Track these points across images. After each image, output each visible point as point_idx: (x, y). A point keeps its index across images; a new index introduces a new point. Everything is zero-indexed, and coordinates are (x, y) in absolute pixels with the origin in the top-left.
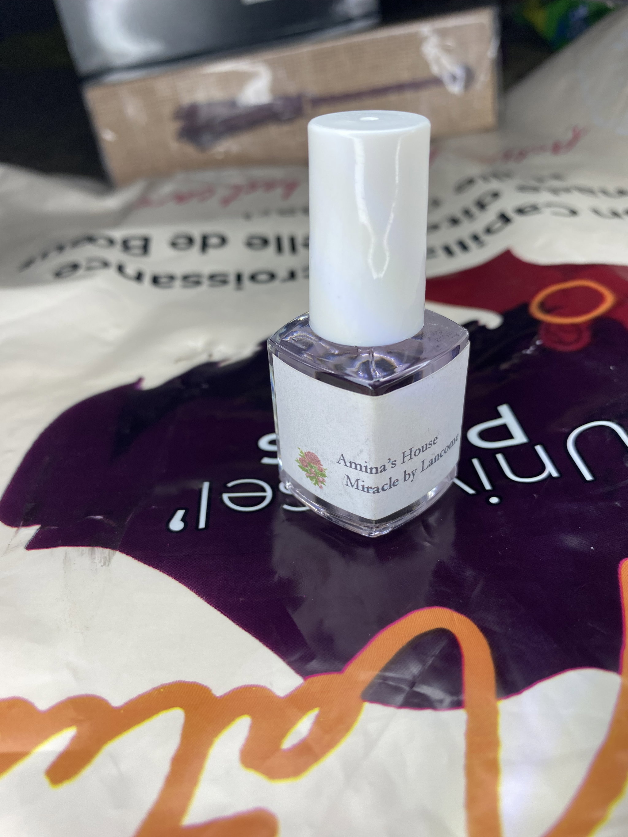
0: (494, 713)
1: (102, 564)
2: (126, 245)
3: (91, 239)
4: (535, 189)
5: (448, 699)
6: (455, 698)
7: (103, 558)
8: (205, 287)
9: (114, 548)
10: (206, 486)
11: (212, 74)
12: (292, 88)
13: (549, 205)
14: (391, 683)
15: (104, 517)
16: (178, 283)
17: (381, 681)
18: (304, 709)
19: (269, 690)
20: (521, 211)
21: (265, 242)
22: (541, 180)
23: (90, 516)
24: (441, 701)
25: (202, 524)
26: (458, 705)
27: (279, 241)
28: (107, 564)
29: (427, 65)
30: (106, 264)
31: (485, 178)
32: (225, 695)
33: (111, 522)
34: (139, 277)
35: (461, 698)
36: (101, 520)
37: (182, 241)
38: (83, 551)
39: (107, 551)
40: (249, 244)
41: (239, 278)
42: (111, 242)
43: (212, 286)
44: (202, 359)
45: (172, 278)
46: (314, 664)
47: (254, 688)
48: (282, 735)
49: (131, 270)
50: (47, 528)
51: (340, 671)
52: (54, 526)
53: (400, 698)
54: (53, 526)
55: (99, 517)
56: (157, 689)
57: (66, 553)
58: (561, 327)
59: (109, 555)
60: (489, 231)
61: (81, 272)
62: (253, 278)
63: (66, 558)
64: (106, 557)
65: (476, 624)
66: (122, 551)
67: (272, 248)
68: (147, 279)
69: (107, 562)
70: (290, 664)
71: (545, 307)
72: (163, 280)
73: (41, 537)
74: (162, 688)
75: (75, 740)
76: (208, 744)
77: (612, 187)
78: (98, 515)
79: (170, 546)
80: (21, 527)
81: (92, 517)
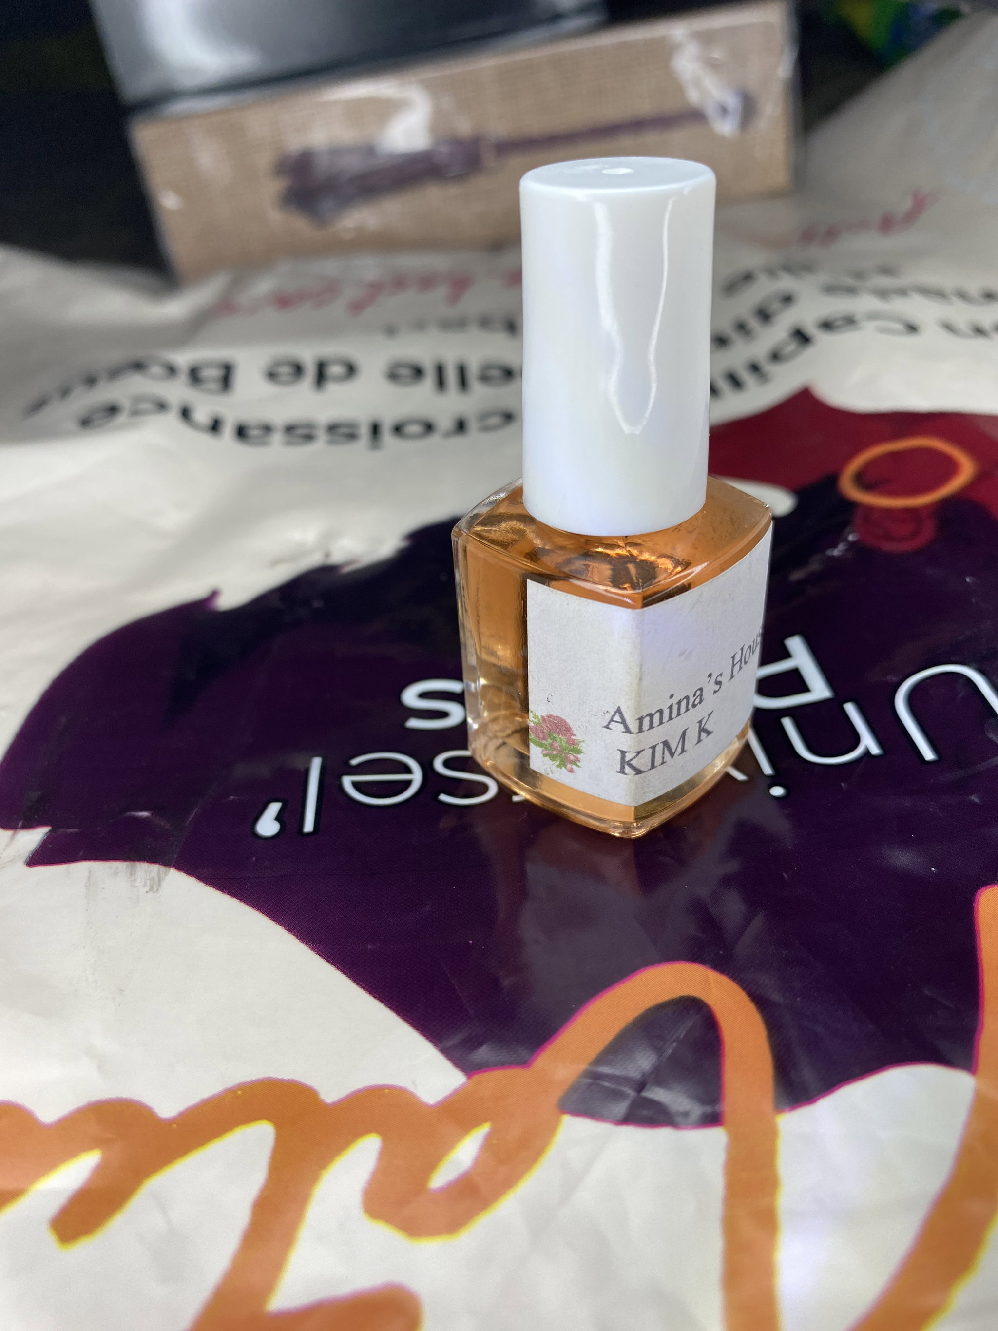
0: (772, 1134)
1: (147, 889)
2: (195, 375)
3: (139, 366)
4: (851, 291)
5: (697, 1110)
6: (709, 1109)
7: (149, 879)
8: (320, 444)
9: (166, 863)
10: (316, 764)
11: (336, 103)
12: (464, 127)
13: (873, 316)
14: (606, 1084)
15: (152, 814)
16: (277, 438)
17: (590, 1081)
18: (466, 1125)
19: (411, 1093)
20: (827, 325)
21: (418, 372)
22: (859, 275)
23: (129, 812)
24: (686, 1114)
25: (309, 826)
26: (713, 1119)
27: (440, 371)
28: (155, 889)
29: (680, 90)
30: (161, 406)
31: (771, 272)
32: (341, 1101)
33: (163, 822)
34: (215, 426)
35: (718, 1108)
36: (147, 818)
37: (285, 370)
38: (117, 868)
39: (155, 868)
40: (393, 376)
41: (375, 429)
42: (171, 370)
43: (331, 442)
44: (314, 560)
45: (267, 429)
46: (483, 1053)
47: (387, 1091)
48: (431, 1166)
49: (202, 415)
50: (61, 831)
51: (525, 1064)
52: (73, 828)
53: (621, 1108)
54: (70, 829)
55: (144, 814)
56: (231, 1091)
57: (89, 873)
58: (888, 512)
59: (159, 875)
60: (776, 356)
61: (121, 418)
62: (398, 429)
63: (90, 881)
64: (153, 878)
65: (744, 989)
66: (180, 868)
67: (429, 381)
68: (228, 430)
69: (155, 886)
70: (445, 1051)
71: (863, 480)
72: (254, 433)
73: (51, 846)
74: (239, 1089)
75: (99, 1171)
76: (314, 1179)
77: (974, 287)
78: (142, 810)
79: (256, 860)
80: (18, 830)
81: (133, 813)
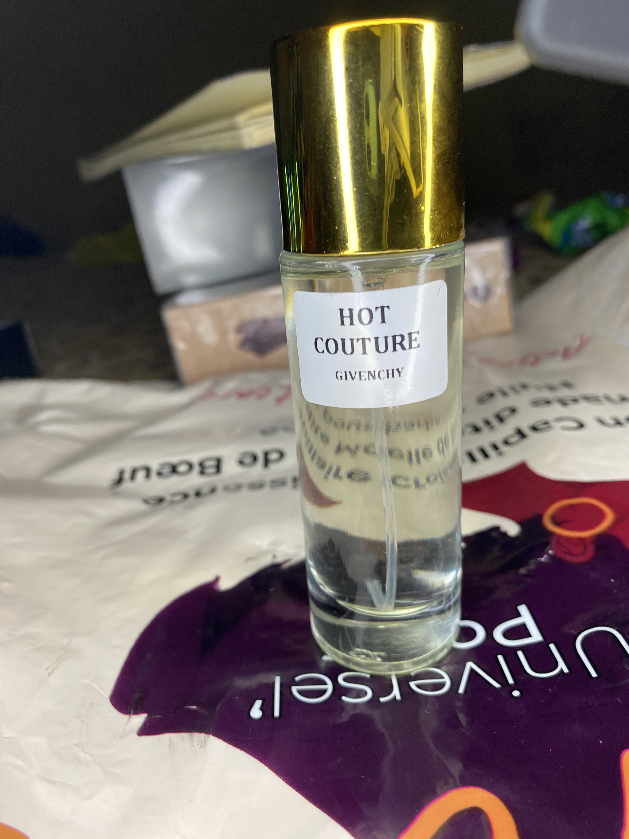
1: (199, 746)
4: (549, 403)
7: (200, 742)
8: (266, 490)
9: (208, 732)
10: (278, 680)
13: (559, 419)
15: (198, 707)
20: (535, 429)
23: (185, 707)
25: (277, 713)
28: (203, 746)
31: (505, 393)
33: (204, 712)
34: (213, 491)
36: (196, 709)
38: (183, 736)
39: (202, 736)
41: (295, 480)
50: (153, 716)
54: (158, 715)
55: (194, 707)
57: (170, 739)
58: (569, 540)
59: (204, 739)
60: (505, 443)
63: (171, 743)
64: (202, 741)
66: (214, 735)
69: (203, 745)
71: (556, 519)
73: (148, 725)
77: (614, 395)
78: (193, 705)
79: (252, 731)
80: (131, 715)
81: (188, 707)
